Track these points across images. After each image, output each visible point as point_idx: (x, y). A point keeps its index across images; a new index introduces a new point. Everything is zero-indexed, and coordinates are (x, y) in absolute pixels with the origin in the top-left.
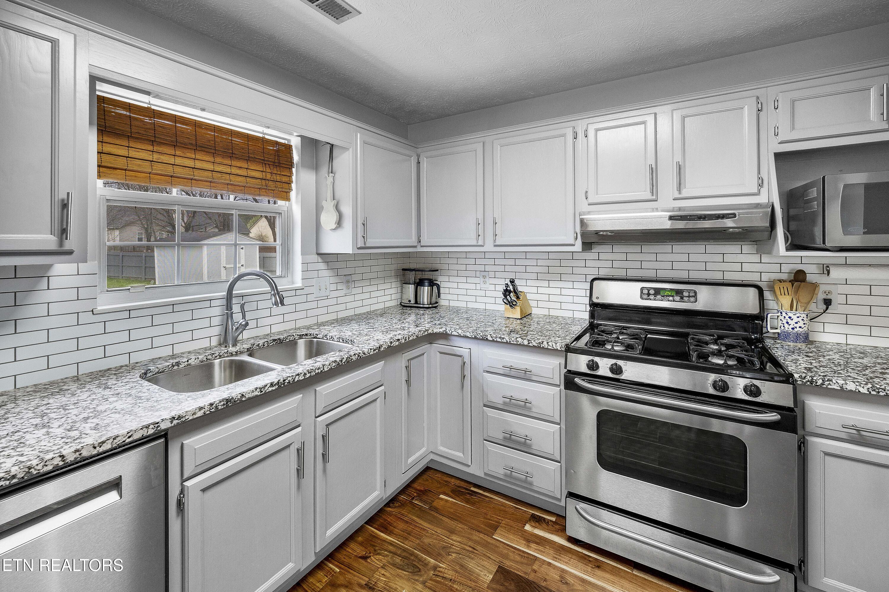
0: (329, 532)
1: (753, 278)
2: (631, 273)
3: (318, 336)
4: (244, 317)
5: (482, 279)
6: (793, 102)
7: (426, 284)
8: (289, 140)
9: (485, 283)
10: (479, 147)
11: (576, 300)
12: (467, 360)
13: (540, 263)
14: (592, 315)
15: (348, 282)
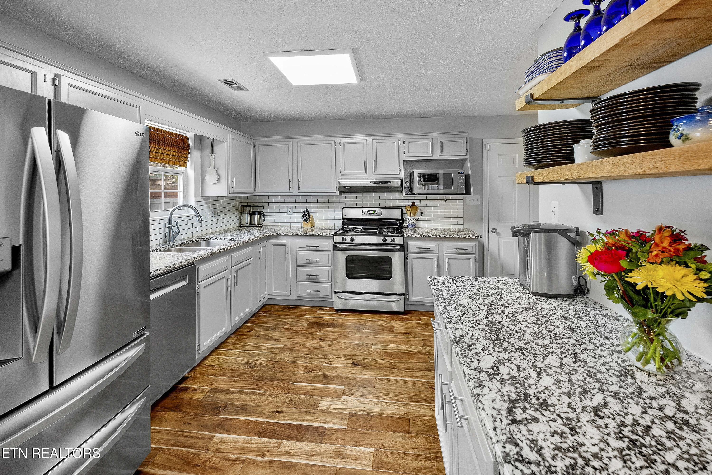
0: (236, 319)
1: (401, 205)
2: (359, 205)
3: (211, 239)
4: (178, 228)
5: (289, 210)
6: (409, 143)
7: (257, 213)
8: (185, 134)
9: (290, 212)
10: (290, 144)
11: (336, 218)
12: (288, 246)
13: (319, 201)
14: (343, 224)
15: (215, 212)
